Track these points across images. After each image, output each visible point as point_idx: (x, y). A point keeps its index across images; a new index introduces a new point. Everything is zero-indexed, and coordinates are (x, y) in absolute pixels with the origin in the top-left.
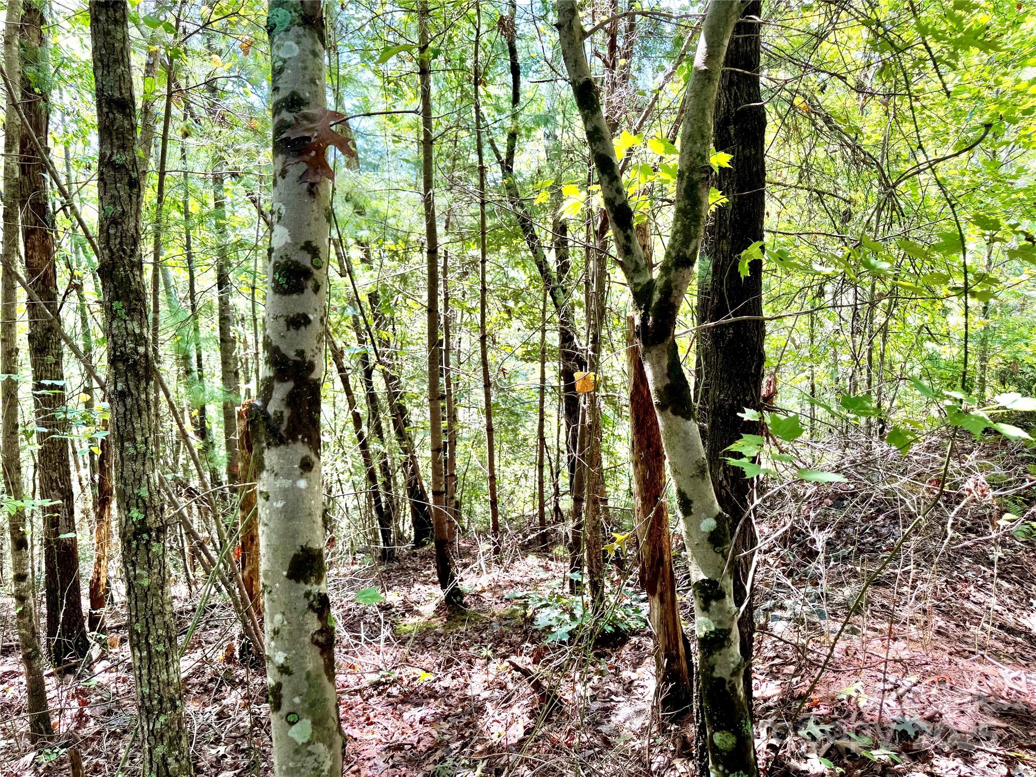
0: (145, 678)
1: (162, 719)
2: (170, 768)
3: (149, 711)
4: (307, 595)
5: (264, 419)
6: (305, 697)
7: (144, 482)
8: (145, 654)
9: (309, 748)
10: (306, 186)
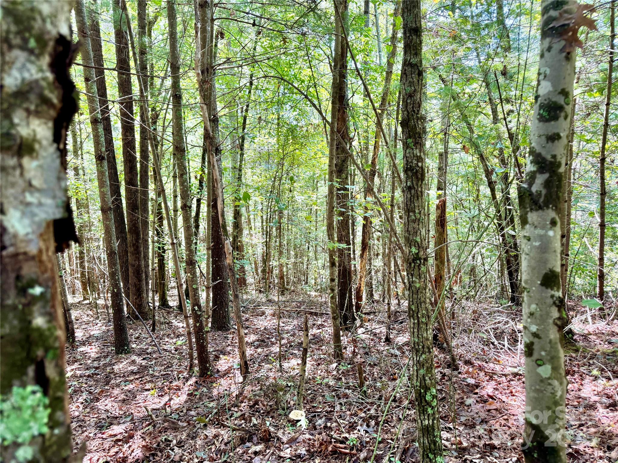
0: (416, 334)
1: (424, 356)
2: (427, 382)
3: (417, 351)
4: (552, 296)
5: (530, 195)
6: (548, 353)
7: (418, 234)
8: (416, 321)
9: (550, 381)
10: (564, 54)
